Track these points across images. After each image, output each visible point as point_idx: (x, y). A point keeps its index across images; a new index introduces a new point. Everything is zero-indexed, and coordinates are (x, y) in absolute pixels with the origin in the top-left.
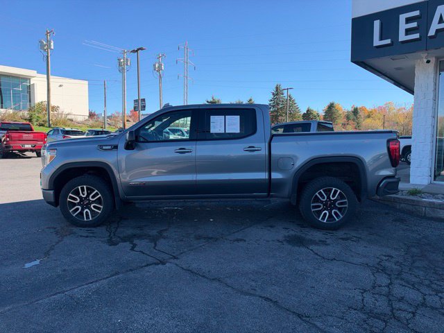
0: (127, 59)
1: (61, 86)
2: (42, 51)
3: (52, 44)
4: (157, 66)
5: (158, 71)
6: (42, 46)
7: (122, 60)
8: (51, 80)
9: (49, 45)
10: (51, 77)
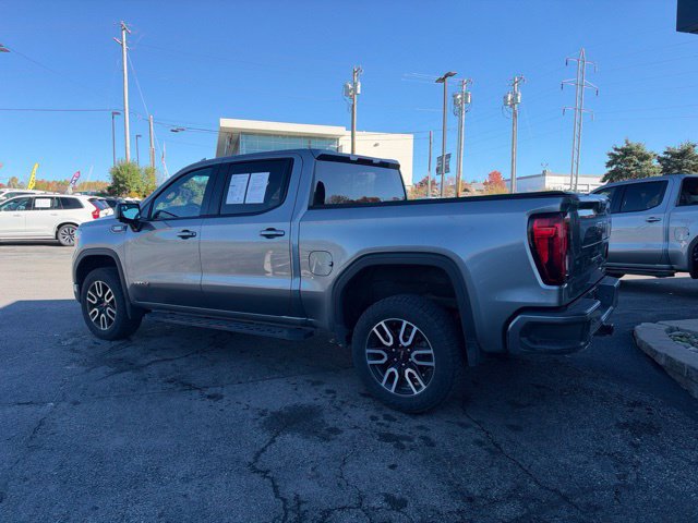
0: (467, 94)
1: (376, 145)
2: (347, 98)
3: (359, 87)
4: (509, 98)
5: (511, 106)
6: (347, 91)
7: (459, 97)
8: (356, 138)
9: (355, 89)
10: (356, 133)
